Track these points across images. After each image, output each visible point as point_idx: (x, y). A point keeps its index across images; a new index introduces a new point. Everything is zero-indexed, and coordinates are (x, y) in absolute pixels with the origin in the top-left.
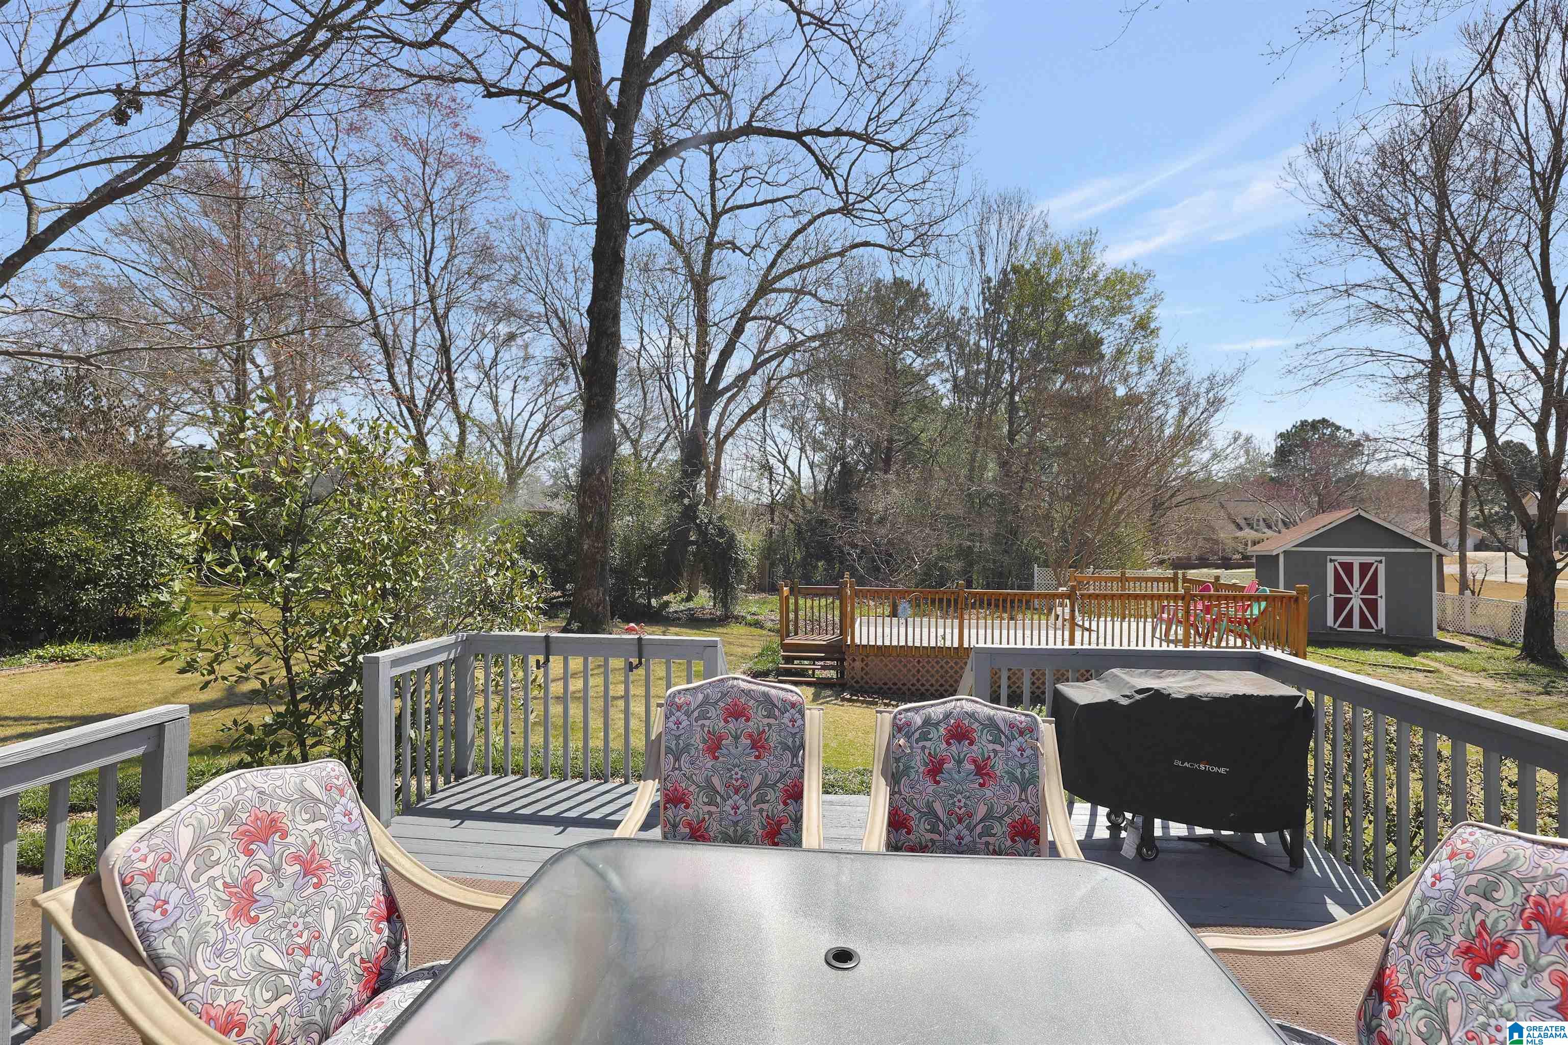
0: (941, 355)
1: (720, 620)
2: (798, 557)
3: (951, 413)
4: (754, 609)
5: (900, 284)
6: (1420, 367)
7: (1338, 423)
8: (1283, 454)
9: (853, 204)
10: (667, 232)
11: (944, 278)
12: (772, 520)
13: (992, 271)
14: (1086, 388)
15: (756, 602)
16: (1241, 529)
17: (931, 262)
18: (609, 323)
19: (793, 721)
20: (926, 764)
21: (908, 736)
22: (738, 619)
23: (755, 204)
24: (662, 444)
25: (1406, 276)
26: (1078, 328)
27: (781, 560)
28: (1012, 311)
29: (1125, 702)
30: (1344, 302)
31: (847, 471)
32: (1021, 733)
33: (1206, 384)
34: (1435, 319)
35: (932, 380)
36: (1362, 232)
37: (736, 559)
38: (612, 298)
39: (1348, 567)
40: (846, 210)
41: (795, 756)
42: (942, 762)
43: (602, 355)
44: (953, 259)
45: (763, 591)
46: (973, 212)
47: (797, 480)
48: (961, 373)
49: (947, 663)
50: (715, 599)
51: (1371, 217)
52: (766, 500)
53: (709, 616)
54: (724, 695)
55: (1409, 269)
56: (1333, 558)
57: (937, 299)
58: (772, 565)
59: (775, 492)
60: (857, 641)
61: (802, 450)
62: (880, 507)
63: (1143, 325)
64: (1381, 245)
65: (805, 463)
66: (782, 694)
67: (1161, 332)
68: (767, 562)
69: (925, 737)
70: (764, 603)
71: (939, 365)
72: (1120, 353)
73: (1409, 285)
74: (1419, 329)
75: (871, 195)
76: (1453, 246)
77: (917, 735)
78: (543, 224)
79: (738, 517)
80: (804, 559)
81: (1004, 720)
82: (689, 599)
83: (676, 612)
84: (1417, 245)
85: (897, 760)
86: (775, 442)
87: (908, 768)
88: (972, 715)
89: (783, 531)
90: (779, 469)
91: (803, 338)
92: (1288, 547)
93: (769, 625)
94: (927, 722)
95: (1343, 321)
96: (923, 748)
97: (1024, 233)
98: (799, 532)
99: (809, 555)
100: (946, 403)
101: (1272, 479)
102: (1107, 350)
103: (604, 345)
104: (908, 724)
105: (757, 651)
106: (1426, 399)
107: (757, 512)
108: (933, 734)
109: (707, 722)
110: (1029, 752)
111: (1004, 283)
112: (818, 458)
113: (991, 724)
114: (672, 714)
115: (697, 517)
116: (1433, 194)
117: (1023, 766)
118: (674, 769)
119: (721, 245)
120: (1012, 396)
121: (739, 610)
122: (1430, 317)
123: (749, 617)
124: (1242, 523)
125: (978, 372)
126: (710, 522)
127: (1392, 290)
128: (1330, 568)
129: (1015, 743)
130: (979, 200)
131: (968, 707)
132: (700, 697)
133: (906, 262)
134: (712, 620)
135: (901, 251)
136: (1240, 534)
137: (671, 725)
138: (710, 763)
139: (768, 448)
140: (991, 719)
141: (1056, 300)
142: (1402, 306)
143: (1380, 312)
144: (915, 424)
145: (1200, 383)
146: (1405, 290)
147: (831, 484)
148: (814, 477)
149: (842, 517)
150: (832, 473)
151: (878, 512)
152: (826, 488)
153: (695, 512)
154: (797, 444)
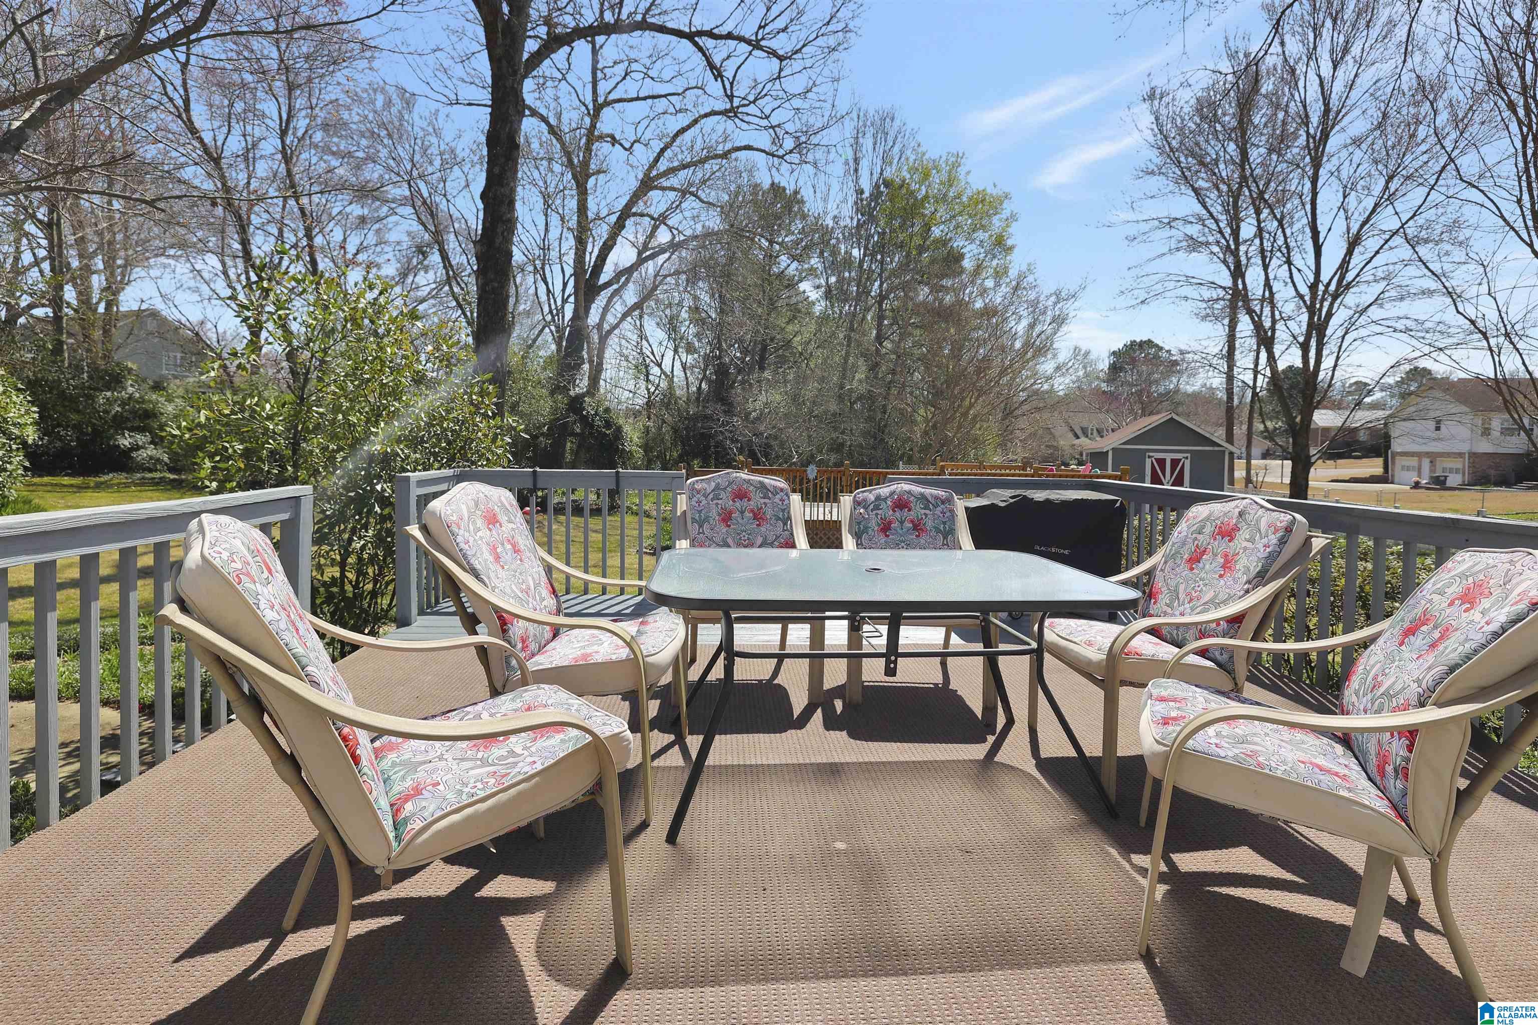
0: (815, 261)
2: (675, 454)
3: (824, 319)
5: (776, 189)
6: (1221, 293)
7: (1161, 344)
8: (1115, 369)
9: (738, 107)
10: (544, 119)
11: (821, 187)
12: (649, 418)
13: (866, 185)
14: (948, 299)
16: (1078, 438)
17: (808, 168)
18: (504, 208)
19: (782, 500)
20: (879, 525)
21: (866, 508)
23: (638, 99)
24: (535, 339)
25: (1215, 214)
26: (943, 242)
27: (658, 457)
28: (882, 223)
29: (1003, 504)
30: (1167, 232)
31: (722, 371)
32: (943, 502)
33: (1053, 299)
34: (1235, 254)
35: (804, 286)
36: (1183, 173)
38: (508, 184)
39: (1161, 462)
40: (731, 113)
41: (785, 524)
42: (890, 523)
43: (499, 240)
44: (829, 169)
46: (849, 127)
47: (670, 378)
48: (833, 279)
51: (1190, 159)
52: (642, 400)
54: (730, 483)
55: (1217, 209)
56: (1150, 454)
57: (813, 205)
58: (650, 462)
59: (651, 392)
61: (676, 351)
62: (759, 405)
63: (1000, 245)
64: (1196, 186)
65: (678, 364)
66: (773, 482)
67: (1016, 251)
68: (645, 459)
69: (877, 507)
71: (812, 271)
72: (978, 269)
73: (1217, 221)
74: (1225, 262)
75: (756, 99)
76: (1250, 191)
77: (871, 507)
78: (409, 100)
80: (680, 456)
81: (931, 495)
84: (1224, 188)
85: (859, 523)
86: (648, 342)
87: (866, 528)
88: (909, 492)
89: (660, 428)
90: (654, 370)
91: (682, 238)
92: (1115, 445)
94: (878, 498)
95: (1166, 250)
96: (877, 514)
97: (896, 149)
98: (676, 431)
100: (818, 309)
101: (1104, 392)
102: (968, 264)
103: (499, 230)
104: (865, 500)
106: (1226, 321)
107: (638, 411)
108: (883, 505)
109: (720, 502)
110: (948, 514)
111: (876, 195)
112: (690, 359)
113: (923, 498)
114: (693, 496)
115: (584, 409)
116: (1238, 146)
117: (944, 523)
118: (699, 533)
119: (601, 138)
120: (880, 304)
122: (1232, 252)
124: (1079, 432)
125: (850, 279)
126: (596, 414)
127: (1204, 225)
128: (1148, 463)
129: (939, 509)
130: (854, 115)
131: (906, 487)
132: (713, 484)
133: (785, 167)
135: (782, 157)
136: (1077, 442)
137: (694, 503)
138: (724, 530)
139: (644, 350)
140: (922, 494)
141: (924, 215)
142: (1211, 239)
143: (1194, 245)
144: (790, 328)
145: (1048, 297)
146: (1214, 227)
147: (704, 386)
148: (687, 379)
149: (725, 412)
150: (705, 375)
151: (755, 411)
152: (699, 388)
153: (581, 404)
154: (671, 345)
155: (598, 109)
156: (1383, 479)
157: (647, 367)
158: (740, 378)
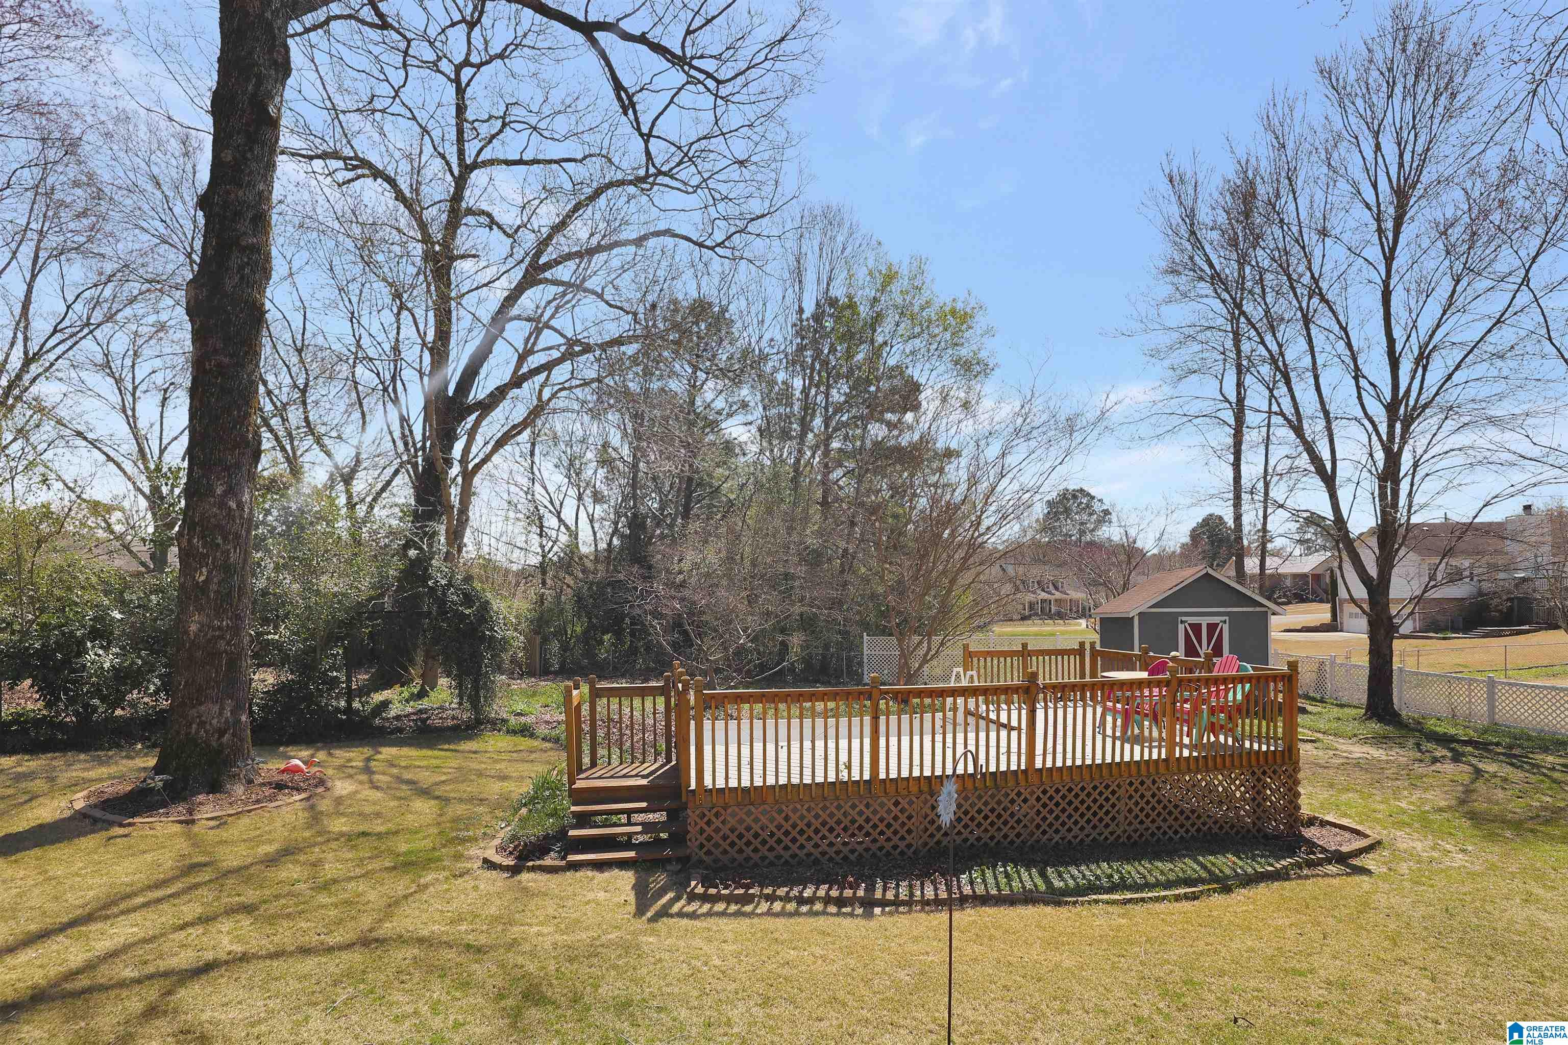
1: (468, 727)
2: (578, 629)
4: (520, 707)
7: (1092, 494)
10: (391, 181)
12: (544, 583)
15: (523, 692)
16: (1019, 591)
18: (244, 226)
22: (497, 725)
23: (520, 162)
24: (388, 483)
26: (899, 370)
27: (555, 634)
31: (637, 523)
37: (492, 637)
38: (251, 185)
39: (1197, 628)
43: (229, 284)
45: (531, 674)
47: (574, 535)
49: (854, 807)
50: (461, 696)
52: (535, 560)
53: (450, 723)
56: (1184, 619)
58: (545, 640)
59: (547, 549)
60: (708, 782)
61: (579, 499)
62: (686, 565)
65: (583, 515)
68: (538, 639)
70: (534, 694)
79: (499, 580)
80: (585, 632)
82: (422, 694)
83: (398, 718)
86: (545, 488)
89: (558, 597)
90: (551, 522)
92: (1143, 609)
93: (543, 730)
98: (579, 599)
99: (591, 627)
105: (527, 788)
107: (524, 575)
111: (818, 317)
112: (598, 510)
115: (430, 577)
119: (471, 215)
121: (499, 708)
123: (513, 720)
124: (1020, 585)
126: (450, 584)
128: (1181, 627)
134: (455, 729)
135: (711, 250)
139: (537, 496)
147: (616, 542)
148: (595, 533)
149: (645, 578)
150: (616, 528)
151: (680, 572)
152: (610, 544)
153: (426, 569)
154: (573, 492)
155: (467, 169)
156: (1333, 626)
157: (541, 518)
158: (658, 532)
